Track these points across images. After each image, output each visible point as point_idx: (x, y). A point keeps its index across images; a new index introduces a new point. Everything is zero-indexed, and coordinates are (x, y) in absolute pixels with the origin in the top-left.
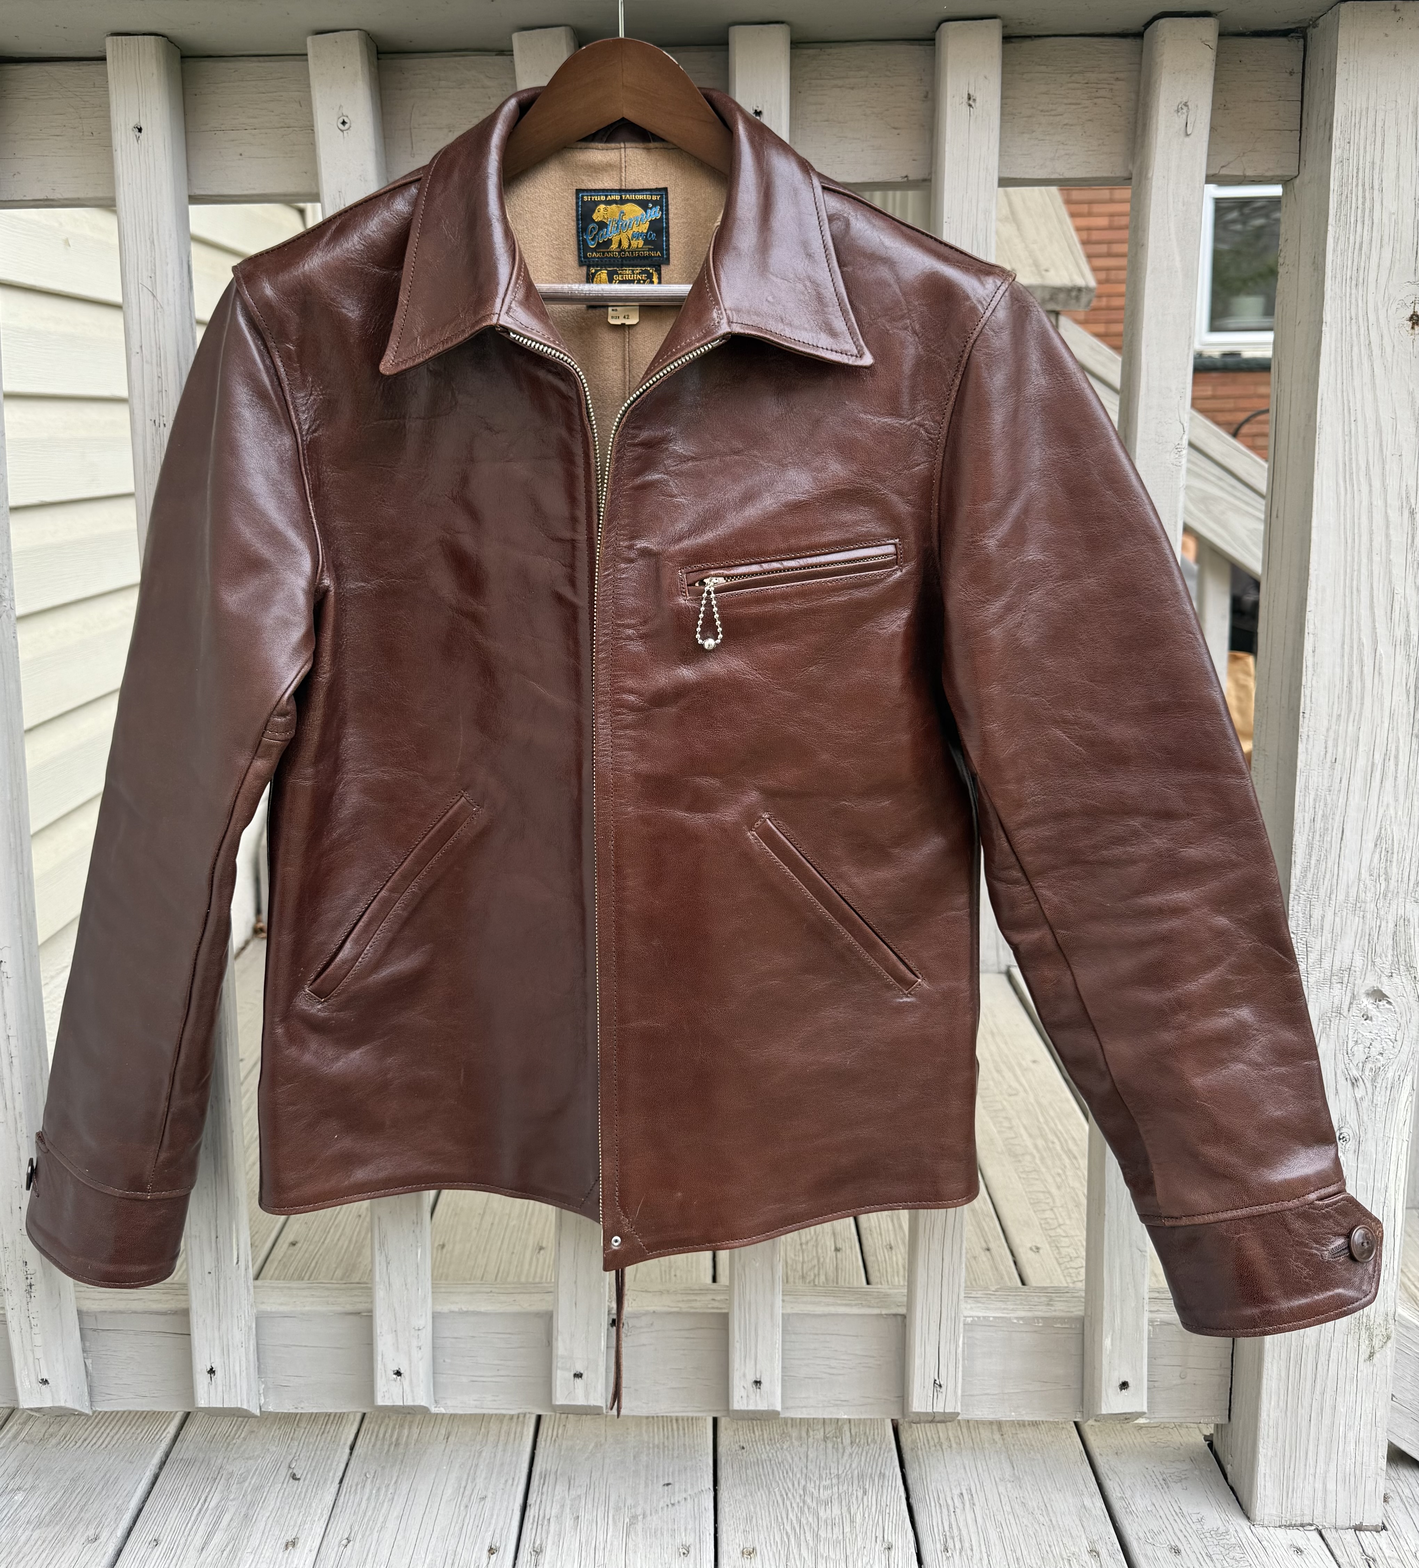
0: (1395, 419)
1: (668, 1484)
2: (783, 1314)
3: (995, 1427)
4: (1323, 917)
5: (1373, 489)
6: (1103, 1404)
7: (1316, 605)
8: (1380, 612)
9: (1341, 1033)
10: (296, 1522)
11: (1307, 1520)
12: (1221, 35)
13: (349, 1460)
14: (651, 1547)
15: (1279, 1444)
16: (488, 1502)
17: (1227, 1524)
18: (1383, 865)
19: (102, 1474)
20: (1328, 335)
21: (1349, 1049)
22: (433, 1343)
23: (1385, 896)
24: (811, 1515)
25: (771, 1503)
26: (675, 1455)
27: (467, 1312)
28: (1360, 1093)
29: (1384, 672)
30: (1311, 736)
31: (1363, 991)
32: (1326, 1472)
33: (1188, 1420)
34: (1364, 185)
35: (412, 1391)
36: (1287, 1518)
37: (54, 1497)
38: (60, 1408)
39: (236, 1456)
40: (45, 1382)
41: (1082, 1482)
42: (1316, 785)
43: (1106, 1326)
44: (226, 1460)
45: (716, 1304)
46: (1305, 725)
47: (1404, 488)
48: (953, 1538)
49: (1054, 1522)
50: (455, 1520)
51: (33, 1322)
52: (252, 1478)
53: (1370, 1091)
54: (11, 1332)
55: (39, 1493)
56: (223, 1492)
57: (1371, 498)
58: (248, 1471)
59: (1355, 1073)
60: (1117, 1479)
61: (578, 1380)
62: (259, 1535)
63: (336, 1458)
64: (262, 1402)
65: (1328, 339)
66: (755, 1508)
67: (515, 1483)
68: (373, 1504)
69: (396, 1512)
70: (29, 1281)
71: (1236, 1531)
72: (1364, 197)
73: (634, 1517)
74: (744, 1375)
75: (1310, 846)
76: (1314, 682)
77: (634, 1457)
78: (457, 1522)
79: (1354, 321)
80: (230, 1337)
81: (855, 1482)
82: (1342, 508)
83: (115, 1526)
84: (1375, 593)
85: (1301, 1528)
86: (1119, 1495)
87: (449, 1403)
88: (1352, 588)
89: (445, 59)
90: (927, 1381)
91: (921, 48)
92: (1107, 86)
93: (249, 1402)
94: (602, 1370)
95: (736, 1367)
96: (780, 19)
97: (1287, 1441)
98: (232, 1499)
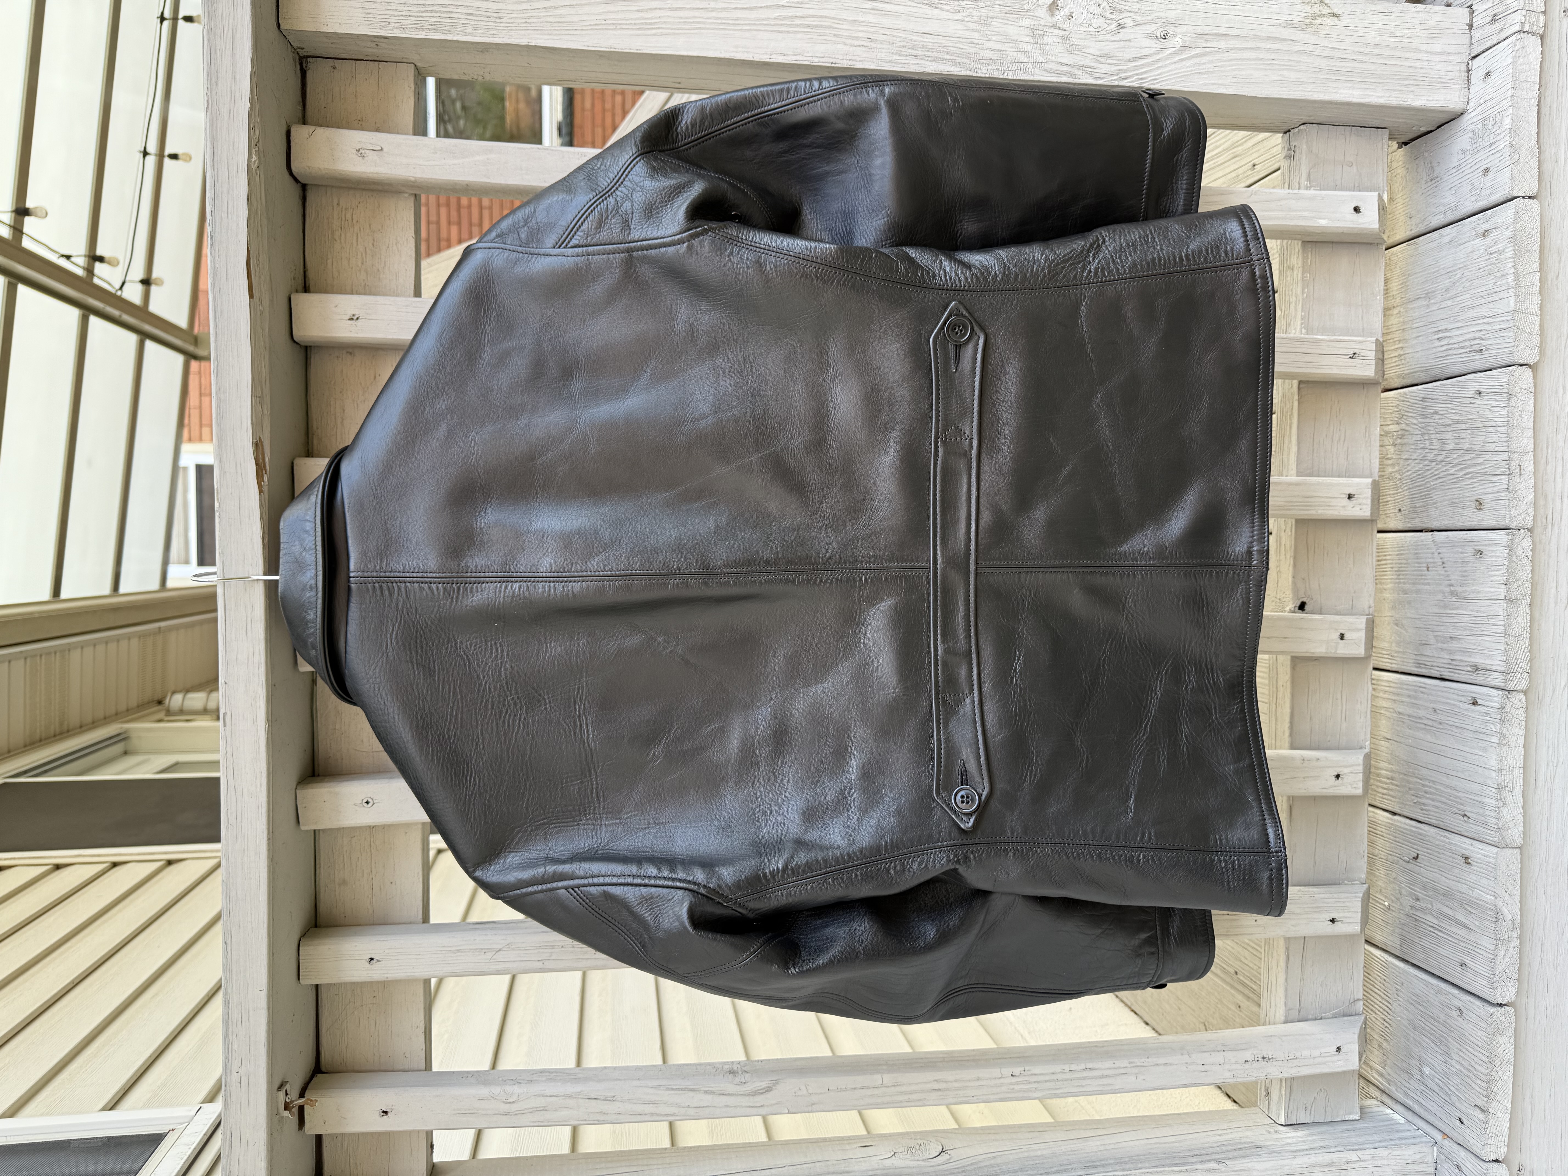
1: (1427, 567)
2: (1295, 476)
3: (1388, 313)
4: (992, 50)
5: (658, 7)
6: (1371, 227)
7: (748, 52)
9: (1082, 36)
10: (1450, 857)
11: (1464, 68)
12: (304, 123)
13: (1401, 815)
14: (1475, 580)
16: (1437, 706)
17: (1467, 131)
19: (1410, 1006)
20: (538, 41)
21: (1095, 30)
22: (1314, 749)
24: (1452, 456)
25: (1443, 487)
26: (1403, 562)
28: (1129, 22)
30: (850, 58)
31: (1049, 19)
32: (1427, 52)
33: (1385, 161)
34: (422, 12)
35: (1352, 766)
36: (1462, 83)
37: (1427, 1043)
38: (1359, 1038)
40: (1339, 1049)
41: (1431, 244)
42: (888, 54)
43: (1310, 224)
44: (1400, 910)
45: (1288, 529)
46: (841, 62)
49: (1461, 266)
50: (1449, 732)
51: (1292, 1057)
52: (1416, 891)
53: (1128, 14)
54: (1299, 1074)
55: (1424, 1055)
56: (1426, 914)
57: (665, 8)
58: (1410, 893)
59: (1114, 26)
60: (1430, 217)
61: (1346, 636)
62: (1461, 886)
63: (1404, 826)
64: (1357, 882)
66: (1446, 500)
67: (1425, 686)
68: (1438, 797)
69: (1445, 779)
70: (1260, 1059)
71: (1472, 124)
72: (431, 11)
73: (1452, 593)
74: (1344, 507)
75: (936, 59)
77: (1404, 593)
78: (1451, 731)
79: (528, 21)
80: (1306, 906)
81: (1427, 421)
82: (673, 31)
84: (739, 6)
85: (1470, 72)
86: (1442, 216)
87: (1362, 738)
88: (735, 24)
89: (319, 725)
90: (1350, 364)
91: (312, 357)
92: (344, 213)
93: (1357, 892)
94: (1337, 618)
95: (1337, 514)
96: (290, 465)
97: (1402, 82)
98: (1432, 906)
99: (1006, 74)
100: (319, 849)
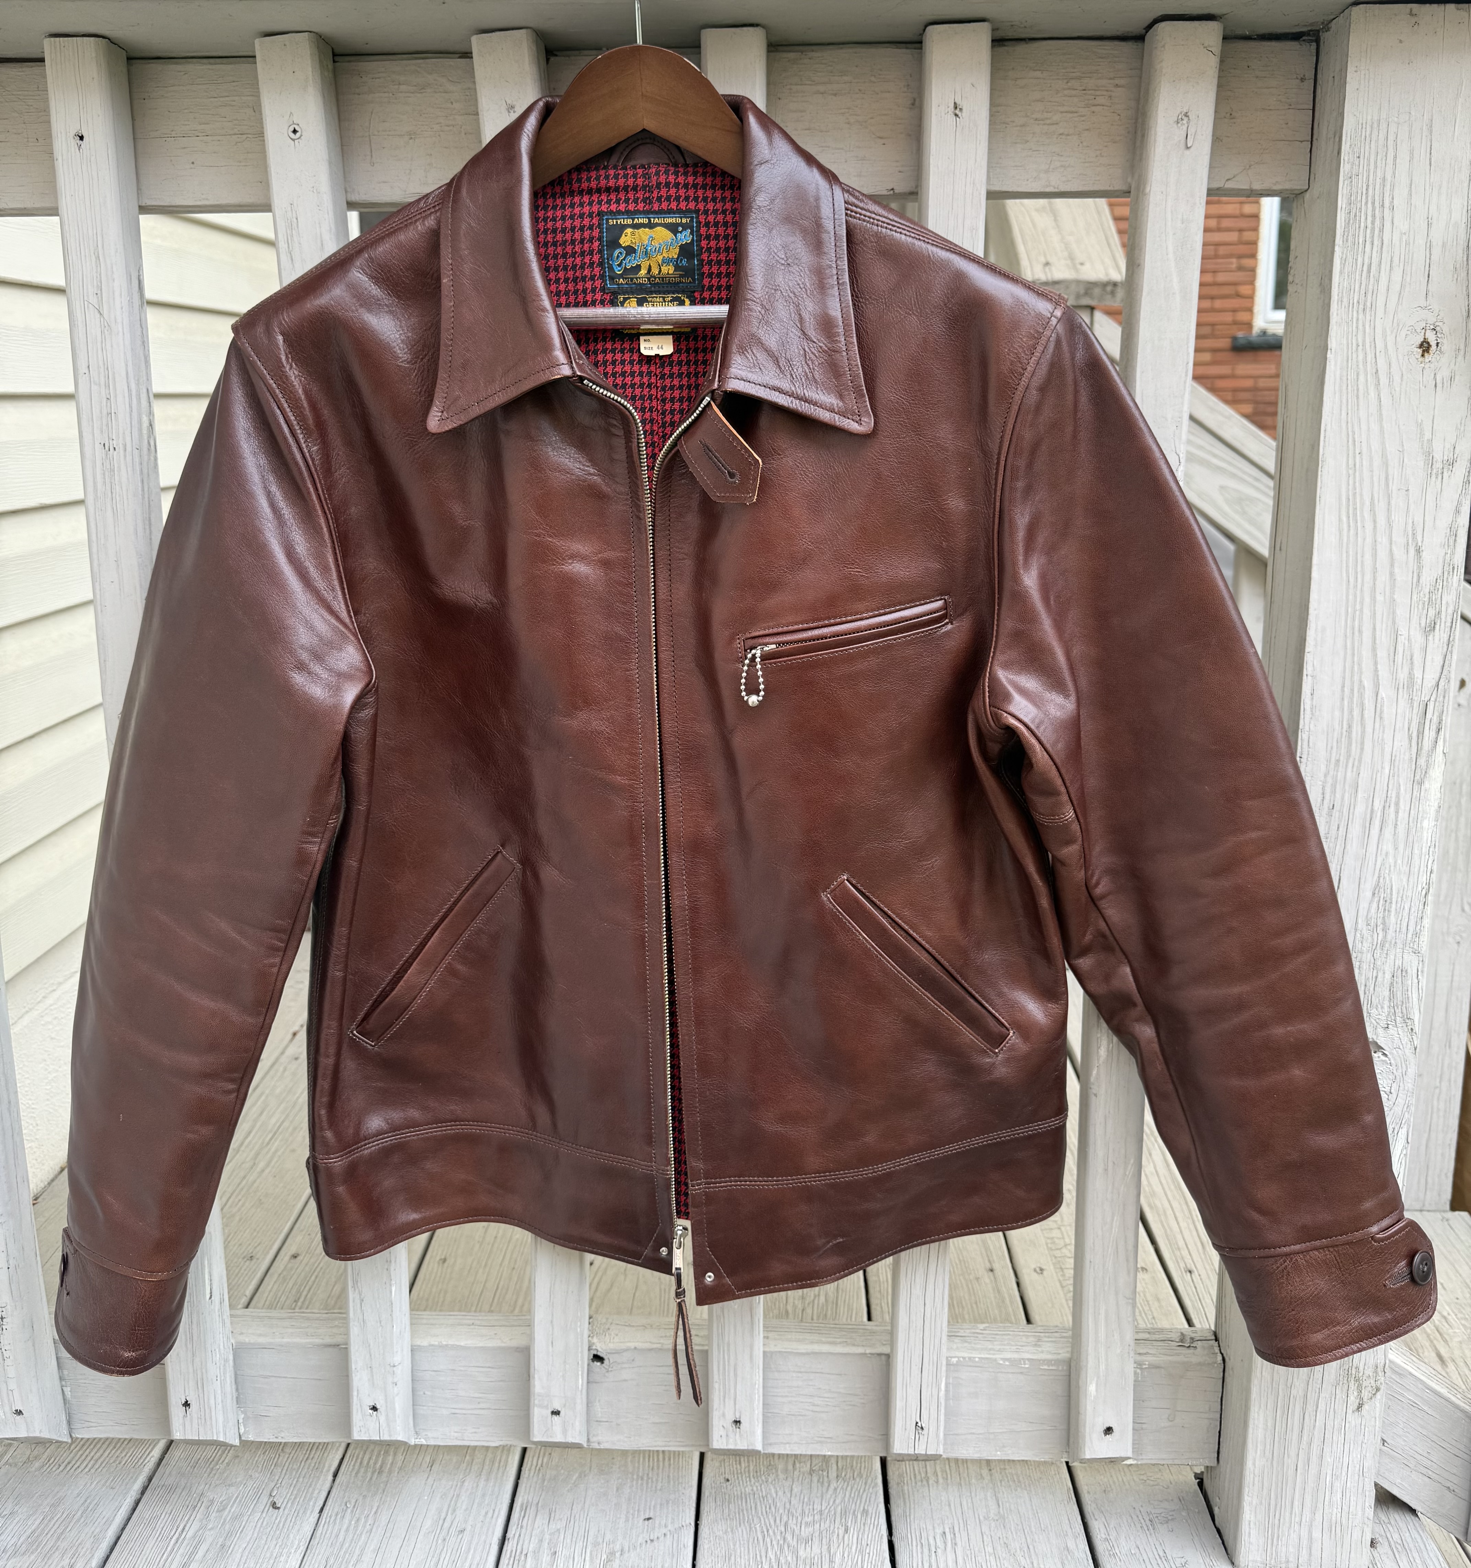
0: (1402, 452)
1: (649, 1519)
2: (764, 1353)
5: (1378, 525)
6: (1087, 1449)
7: (1316, 646)
8: (1382, 654)
10: (272, 1555)
12: (1227, 39)
13: (331, 1487)
15: (1265, 1492)
16: (467, 1536)
18: (1381, 915)
19: (83, 1500)
20: (1333, 363)
22: (412, 1377)
23: (1382, 946)
24: (790, 1554)
25: (751, 1540)
26: (659, 1487)
27: (447, 1345)
29: (1385, 716)
32: (1311, 1521)
33: (1178, 1462)
34: (1373, 203)
35: (389, 1426)
36: (1272, 1564)
37: (33, 1524)
38: (36, 1438)
39: (218, 1482)
40: (19, 1413)
41: (1067, 1522)
43: (1090, 1372)
44: (207, 1486)
47: (1410, 525)
50: (431, 1554)
51: (6, 1355)
52: (232, 1507)
55: (18, 1518)
56: (201, 1521)
57: (1375, 535)
58: (229, 1499)
60: (1102, 1519)
61: (555, 1418)
63: (318, 1486)
64: (242, 1431)
65: (1332, 367)
66: (734, 1545)
67: (495, 1515)
68: (352, 1535)
72: (1374, 216)
73: (612, 1553)
74: (724, 1415)
76: (1312, 726)
77: (617, 1489)
78: (433, 1556)
79: (1360, 348)
80: (208, 1370)
81: (838, 1520)
82: (1344, 545)
83: (90, 1556)
84: (1378, 633)
86: (1104, 1537)
87: (430, 1434)
88: (1353, 628)
89: (405, 62)
90: (908, 1423)
91: (908, 51)
92: (1105, 93)
93: (227, 1434)
94: (582, 1404)
95: (715, 1408)
96: (755, 22)
97: (1273, 1490)
98: (210, 1530)
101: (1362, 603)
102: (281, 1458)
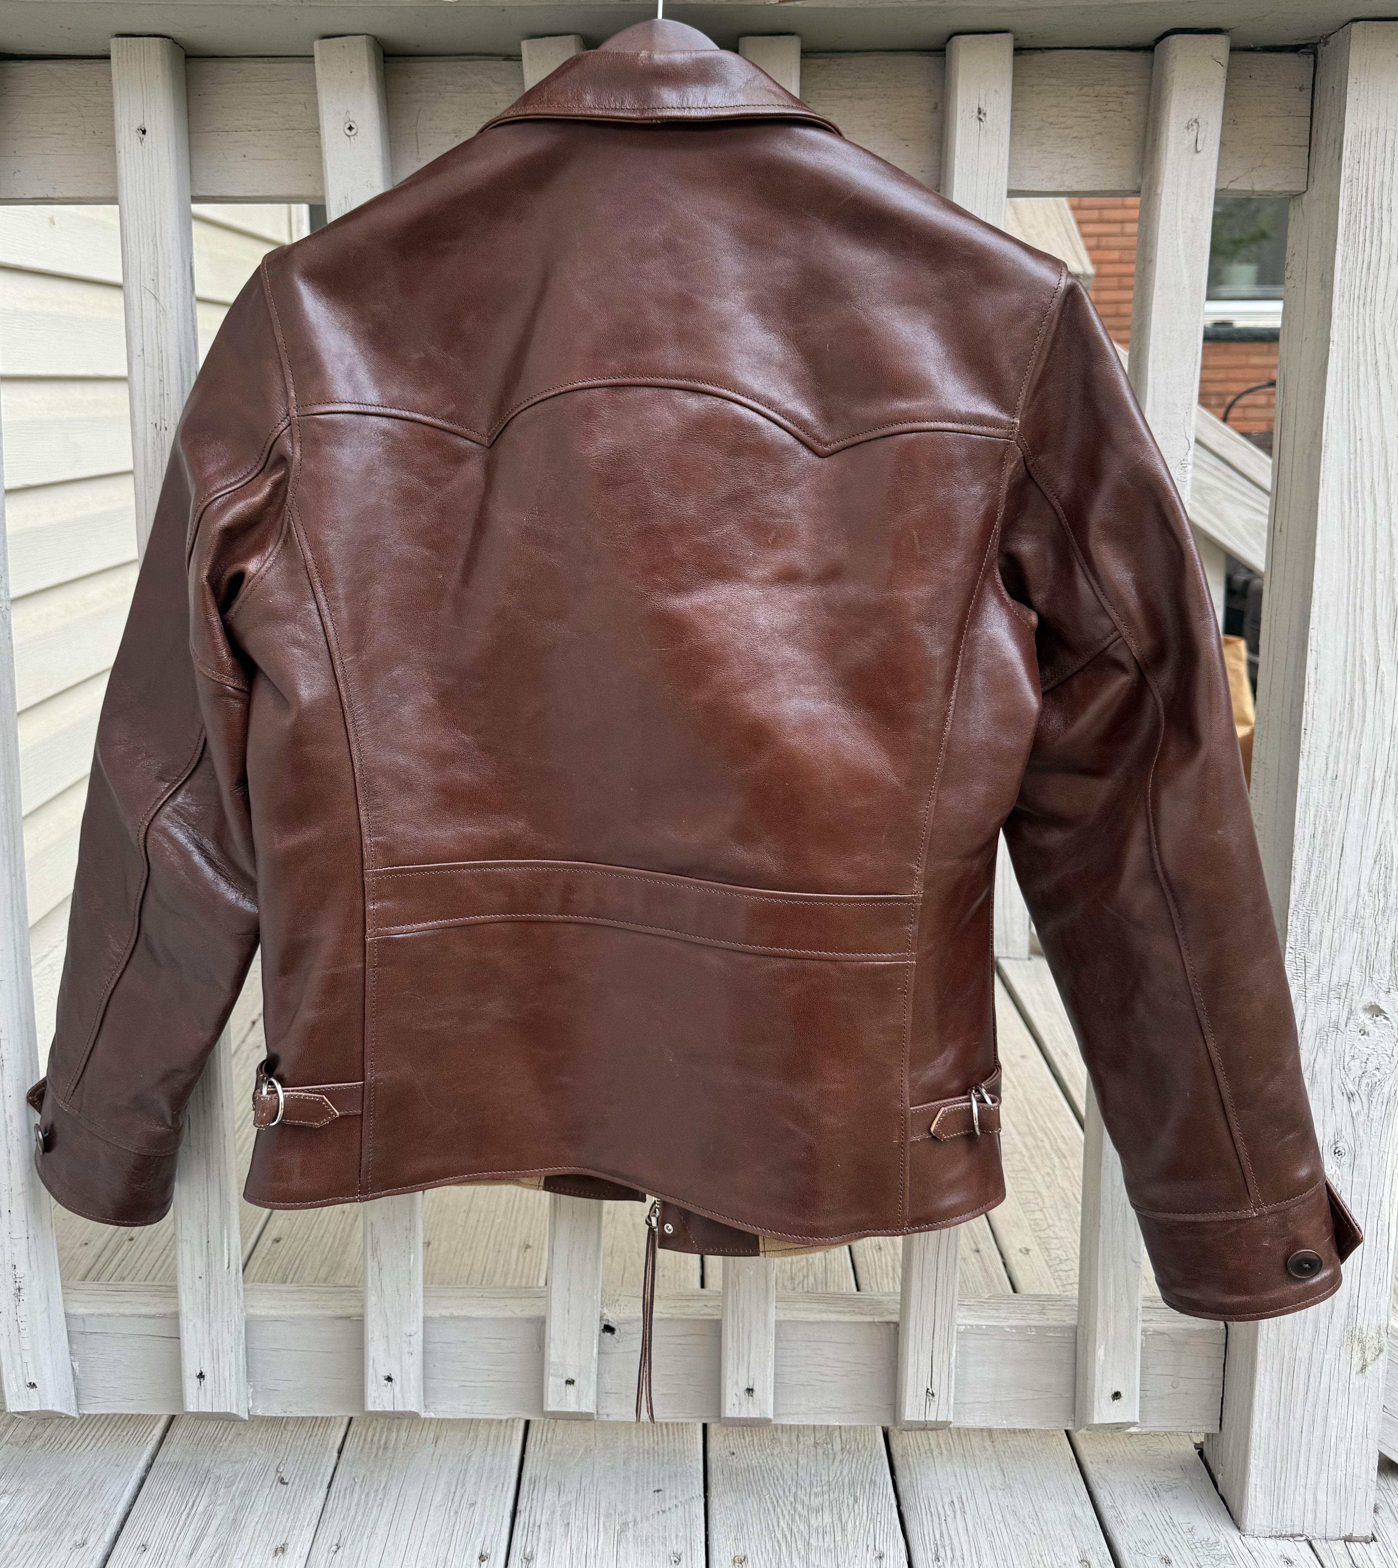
1: (659, 1491)
2: (776, 1321)
3: (986, 1435)
4: (1321, 933)
5: (1378, 508)
6: (1095, 1414)
7: (1319, 622)
8: (1382, 630)
9: (1338, 1048)
10: (285, 1528)
11: (1297, 1531)
12: (1232, 51)
13: (337, 1464)
14: (642, 1554)
15: (1271, 1454)
16: (478, 1508)
17: (1217, 1534)
18: (1382, 882)
19: (88, 1478)
20: (1335, 354)
21: (1346, 1064)
22: (424, 1348)
23: (1384, 912)
24: (802, 1523)
25: (762, 1510)
26: (665, 1461)
27: (458, 1317)
28: (1356, 1107)
29: (1385, 689)
30: (1312, 753)
31: (1360, 1006)
32: (1317, 1483)
33: (1180, 1429)
34: (1373, 205)
35: (403, 1397)
36: (1278, 1528)
37: (40, 1501)
38: (48, 1412)
39: (223, 1459)
40: (33, 1385)
41: (1073, 1490)
42: (1316, 801)
43: (1099, 1337)
44: (213, 1464)
45: (708, 1311)
46: (1307, 741)
48: (944, 1547)
49: (1045, 1532)
50: (445, 1526)
51: (22, 1326)
52: (239, 1482)
53: (1366, 1105)
55: (25, 1496)
56: (210, 1496)
57: (1375, 517)
58: (236, 1475)
59: (1351, 1087)
60: (1108, 1487)
61: (570, 1387)
62: (248, 1541)
63: (324, 1462)
64: (251, 1405)
65: (1335, 358)
66: (746, 1515)
67: (505, 1489)
68: (362, 1511)
69: (386, 1517)
70: (17, 1284)
71: (1227, 1542)
72: (1373, 217)
73: (626, 1524)
74: (737, 1383)
75: (1310, 861)
76: (1316, 699)
77: (624, 1463)
78: (447, 1528)
79: (1361, 340)
80: (220, 1341)
81: (846, 1489)
82: (1347, 526)
83: (102, 1531)
84: (1378, 611)
85: (1291, 1539)
86: (1110, 1504)
87: (439, 1408)
88: (1355, 606)
89: (452, 64)
90: (919, 1389)
91: (931, 58)
92: (1117, 100)
93: (238, 1406)
94: (594, 1376)
95: (728, 1375)
96: (791, 31)
97: (1279, 1452)
98: (220, 1505)
99: (1291, 951)
100: (288, 62)
101: (1363, 583)
102: (284, 1436)
